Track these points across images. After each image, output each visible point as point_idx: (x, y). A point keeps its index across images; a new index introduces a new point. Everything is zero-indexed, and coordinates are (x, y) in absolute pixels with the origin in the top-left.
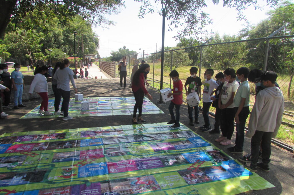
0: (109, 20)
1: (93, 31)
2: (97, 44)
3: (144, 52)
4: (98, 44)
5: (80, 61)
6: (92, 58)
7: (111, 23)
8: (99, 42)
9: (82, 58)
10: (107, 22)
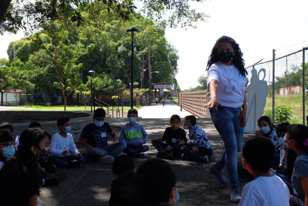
0: (197, 12)
1: (167, 42)
2: (174, 64)
3: (274, 55)
4: (176, 65)
5: (144, 94)
6: (165, 90)
7: (199, 16)
8: (178, 60)
9: (148, 90)
10: (193, 16)
